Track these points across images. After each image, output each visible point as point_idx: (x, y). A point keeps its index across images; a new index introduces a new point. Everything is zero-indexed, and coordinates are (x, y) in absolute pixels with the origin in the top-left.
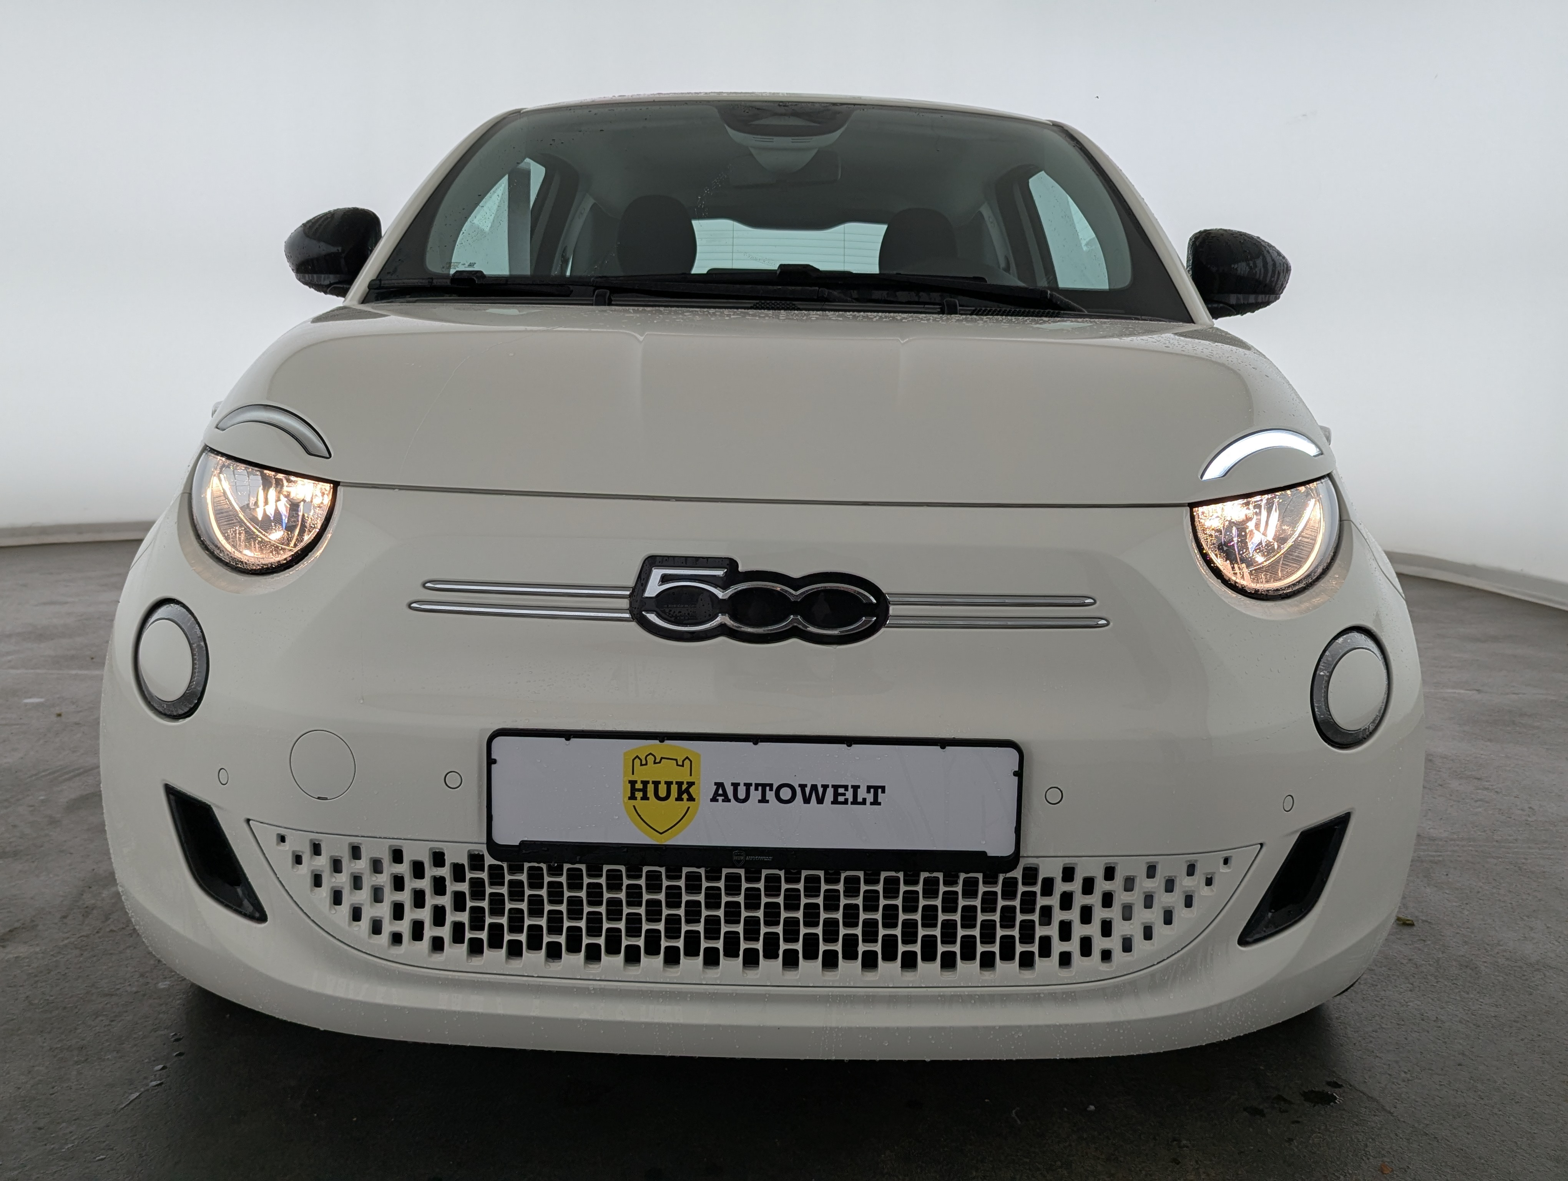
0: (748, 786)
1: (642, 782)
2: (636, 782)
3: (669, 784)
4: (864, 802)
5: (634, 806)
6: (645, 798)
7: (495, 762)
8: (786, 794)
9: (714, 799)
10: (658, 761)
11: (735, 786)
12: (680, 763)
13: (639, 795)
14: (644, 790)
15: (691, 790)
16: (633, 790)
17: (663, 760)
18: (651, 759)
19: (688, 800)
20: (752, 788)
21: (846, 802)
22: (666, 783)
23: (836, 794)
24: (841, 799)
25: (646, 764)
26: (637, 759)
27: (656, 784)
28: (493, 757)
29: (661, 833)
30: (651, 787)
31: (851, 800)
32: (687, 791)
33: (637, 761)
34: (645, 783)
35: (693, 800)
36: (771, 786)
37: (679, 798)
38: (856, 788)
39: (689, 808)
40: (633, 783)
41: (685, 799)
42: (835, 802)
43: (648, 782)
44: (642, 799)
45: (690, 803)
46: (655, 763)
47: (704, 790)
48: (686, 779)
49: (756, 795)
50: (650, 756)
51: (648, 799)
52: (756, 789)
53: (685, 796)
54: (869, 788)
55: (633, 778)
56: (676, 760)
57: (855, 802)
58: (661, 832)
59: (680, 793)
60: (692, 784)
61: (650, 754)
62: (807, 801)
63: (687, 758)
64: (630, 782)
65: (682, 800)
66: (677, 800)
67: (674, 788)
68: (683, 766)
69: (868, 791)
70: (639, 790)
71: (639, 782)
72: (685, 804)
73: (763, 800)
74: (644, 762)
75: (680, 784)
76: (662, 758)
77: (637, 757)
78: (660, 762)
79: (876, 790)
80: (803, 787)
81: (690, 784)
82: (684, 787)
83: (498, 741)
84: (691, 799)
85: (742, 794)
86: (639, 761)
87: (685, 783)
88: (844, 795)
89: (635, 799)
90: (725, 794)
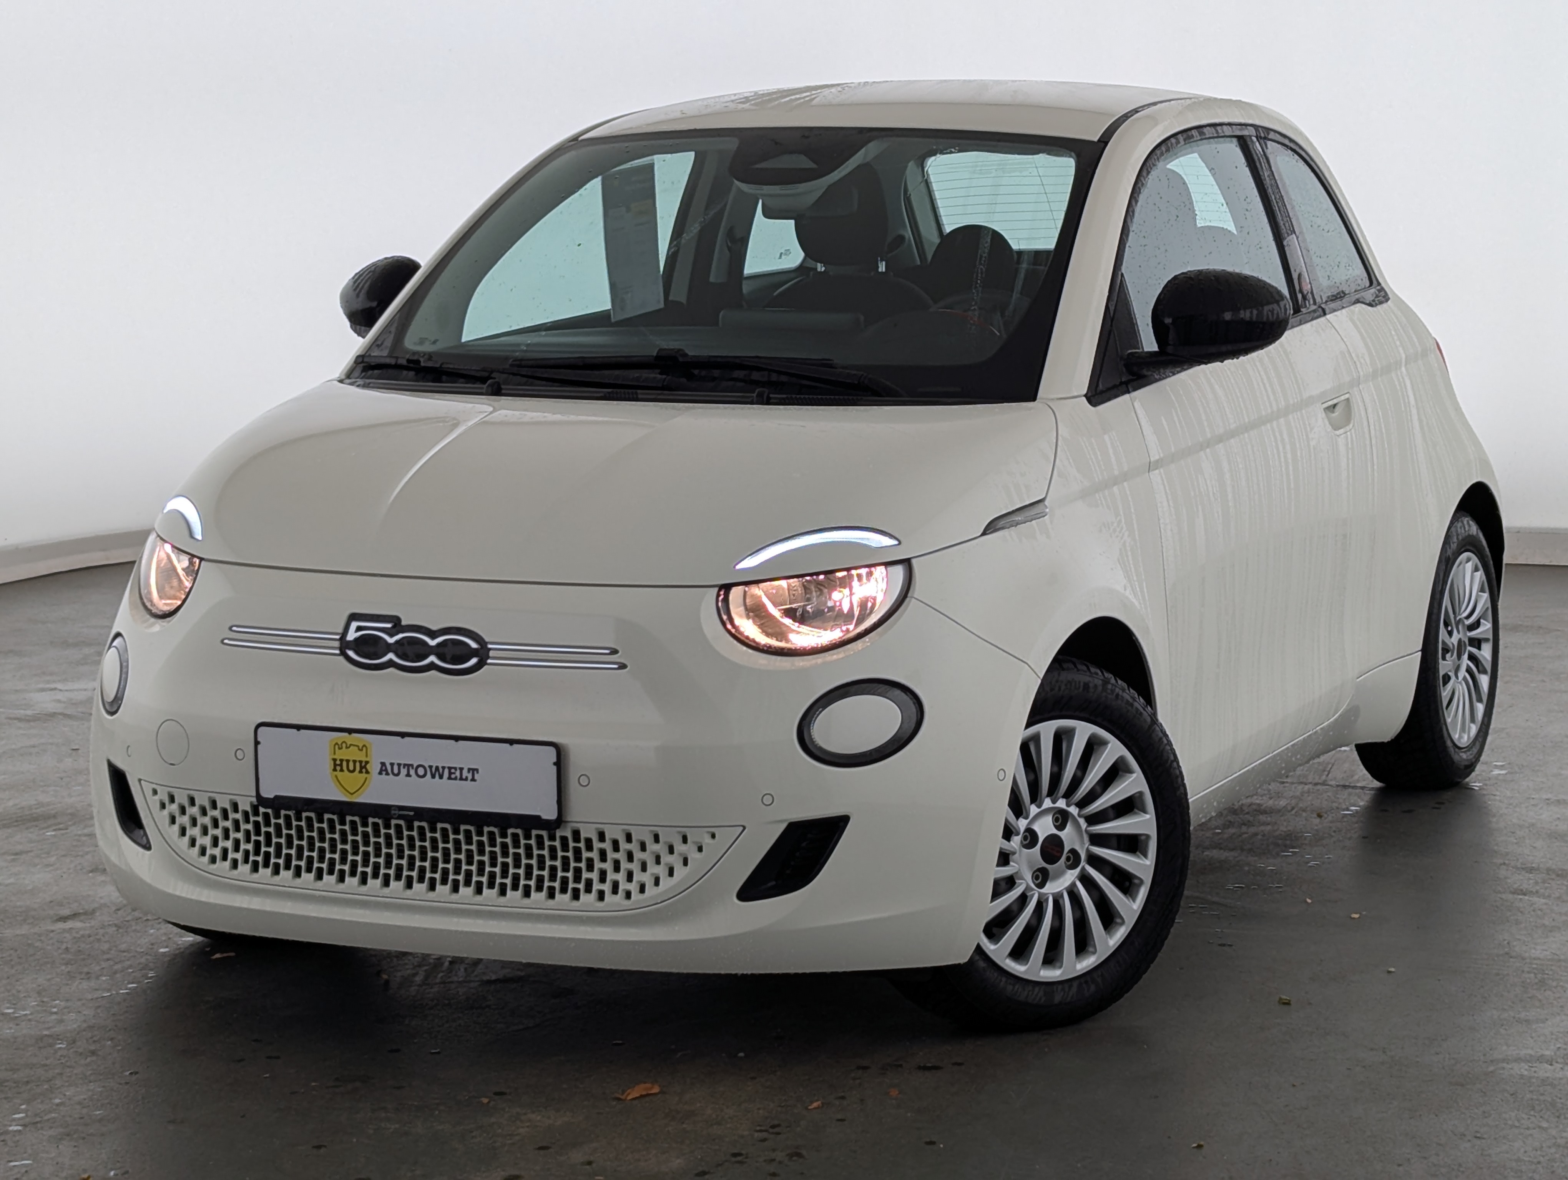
0: (399, 765)
1: (340, 760)
3: (355, 762)
4: (466, 779)
5: (336, 776)
6: (342, 770)
7: (259, 742)
8: (421, 771)
9: (380, 773)
10: (348, 746)
11: (392, 764)
12: (360, 748)
13: (338, 768)
14: (341, 765)
15: (367, 766)
16: (335, 765)
17: (351, 746)
18: (344, 745)
20: (402, 767)
21: (455, 779)
22: (353, 761)
23: (450, 773)
24: (453, 776)
25: (342, 748)
27: (348, 761)
28: (258, 739)
29: (351, 794)
30: (345, 764)
31: (459, 777)
32: (365, 767)
33: (337, 746)
34: (342, 760)
35: (369, 773)
36: (412, 765)
37: (361, 772)
38: (461, 769)
39: (366, 778)
40: (335, 760)
41: (364, 772)
42: (450, 778)
44: (340, 771)
45: (367, 775)
46: (347, 748)
47: (374, 767)
48: (364, 759)
49: (404, 771)
52: (404, 768)
53: (364, 770)
54: (469, 770)
55: (335, 757)
56: (359, 746)
57: (461, 779)
58: (352, 792)
59: (361, 768)
60: (369, 762)
61: (344, 742)
62: (433, 776)
63: (364, 745)
64: (333, 759)
66: (359, 772)
67: (358, 765)
68: (362, 750)
69: (469, 772)
70: (338, 765)
71: (338, 760)
72: (364, 775)
73: (408, 775)
74: (340, 747)
75: (361, 762)
77: (337, 743)
78: (349, 748)
79: (473, 771)
80: (431, 767)
81: (367, 762)
82: (363, 764)
83: (261, 729)
84: (367, 772)
85: (396, 771)
87: (364, 762)
88: (454, 773)
89: (336, 771)
90: (386, 770)
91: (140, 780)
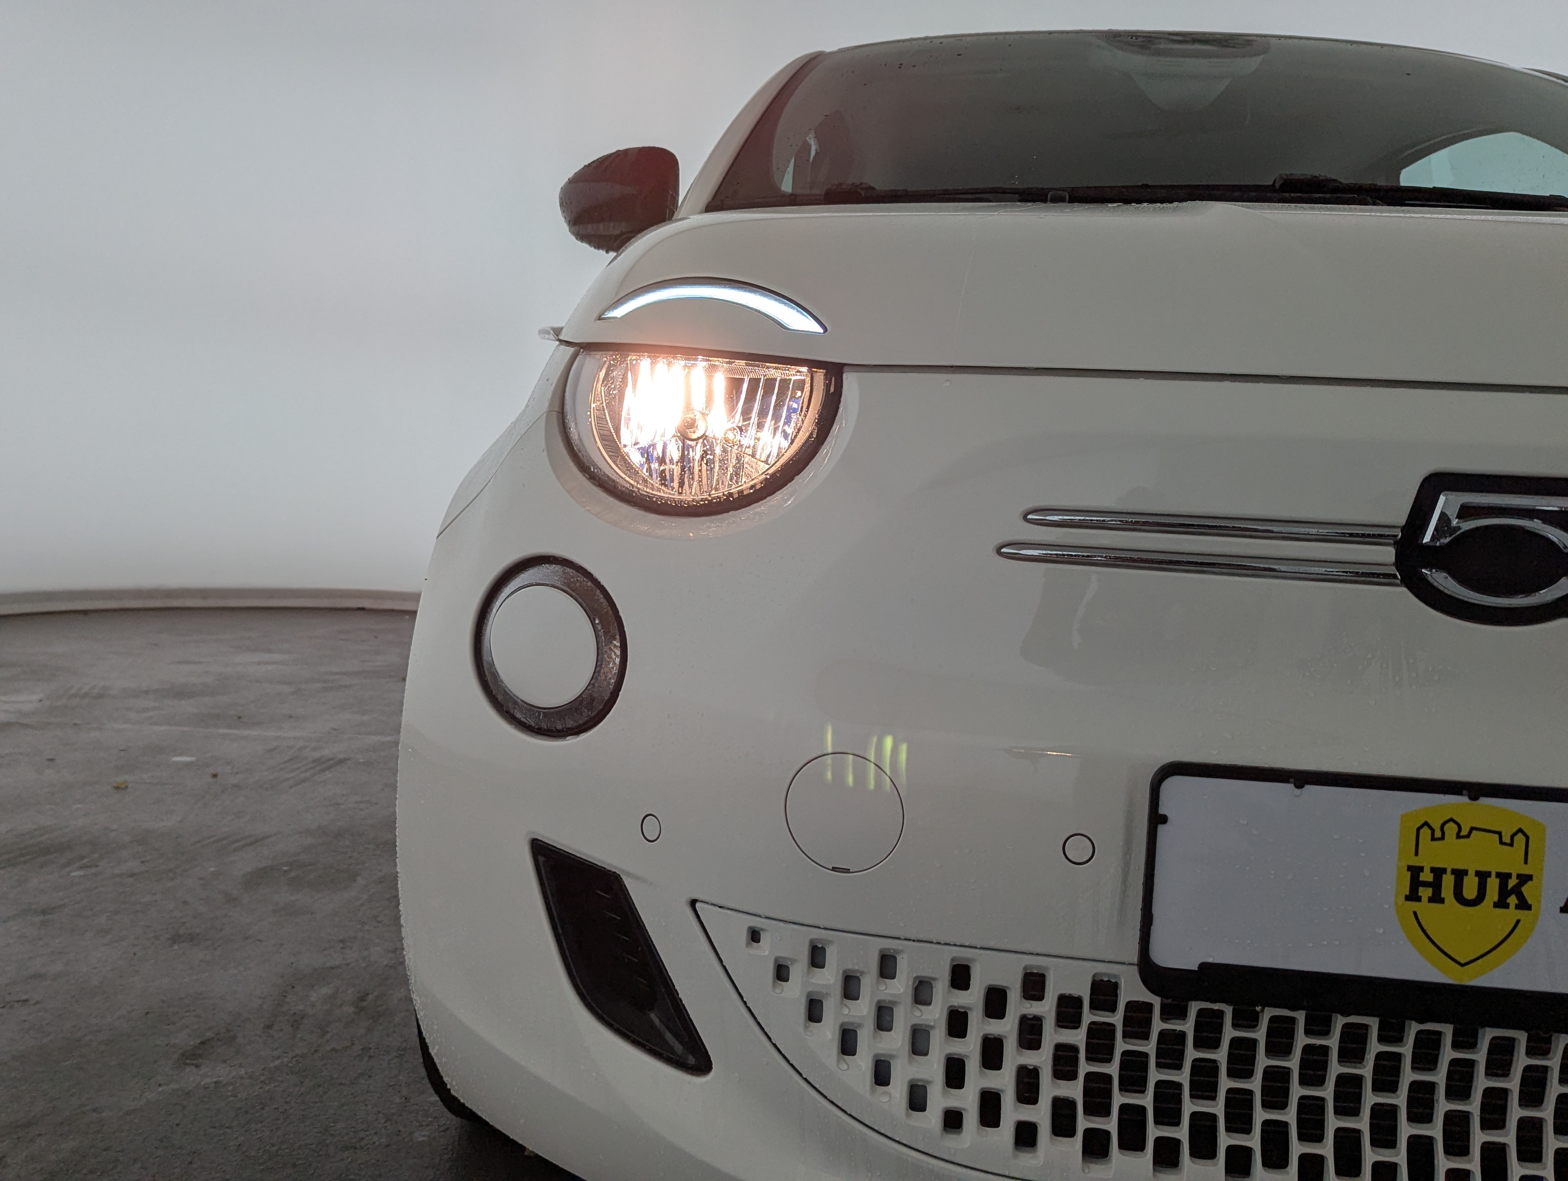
1: (1433, 870)
2: (1421, 869)
3: (1483, 876)
5: (1415, 914)
6: (1436, 898)
7: (1164, 820)
10: (1464, 832)
12: (1507, 839)
13: (1425, 893)
14: (1436, 886)
15: (1526, 890)
16: (1416, 884)
17: (1474, 832)
18: (1451, 829)
19: (1517, 907)
22: (1478, 873)
25: (1443, 838)
26: (1426, 828)
27: (1460, 875)
28: (1162, 811)
29: (1462, 965)
30: (1448, 881)
32: (1517, 891)
33: (1425, 833)
34: (1438, 873)
35: (1529, 907)
37: (1501, 904)
39: (1518, 922)
40: (1415, 871)
41: (1512, 906)
43: (1444, 871)
44: (1431, 900)
45: (1521, 914)
46: (1458, 836)
47: (1549, 893)
48: (1516, 869)
50: (1451, 824)
51: (1442, 901)
53: (1513, 900)
55: (1416, 862)
56: (1500, 834)
58: (1462, 962)
59: (1504, 893)
60: (1530, 878)
61: (1451, 820)
63: (1520, 830)
64: (1410, 868)
65: (1507, 906)
66: (1496, 905)
67: (1493, 885)
68: (1511, 844)
70: (1426, 884)
71: (1427, 870)
72: (1512, 914)
74: (1438, 834)
75: (1504, 877)
76: (1472, 829)
77: (1426, 824)
78: (1468, 836)
81: (1525, 879)
82: (1512, 883)
83: (1173, 785)
84: (1524, 905)
86: (1429, 832)
87: (1514, 877)
89: (1419, 899)
91: (693, 903)
